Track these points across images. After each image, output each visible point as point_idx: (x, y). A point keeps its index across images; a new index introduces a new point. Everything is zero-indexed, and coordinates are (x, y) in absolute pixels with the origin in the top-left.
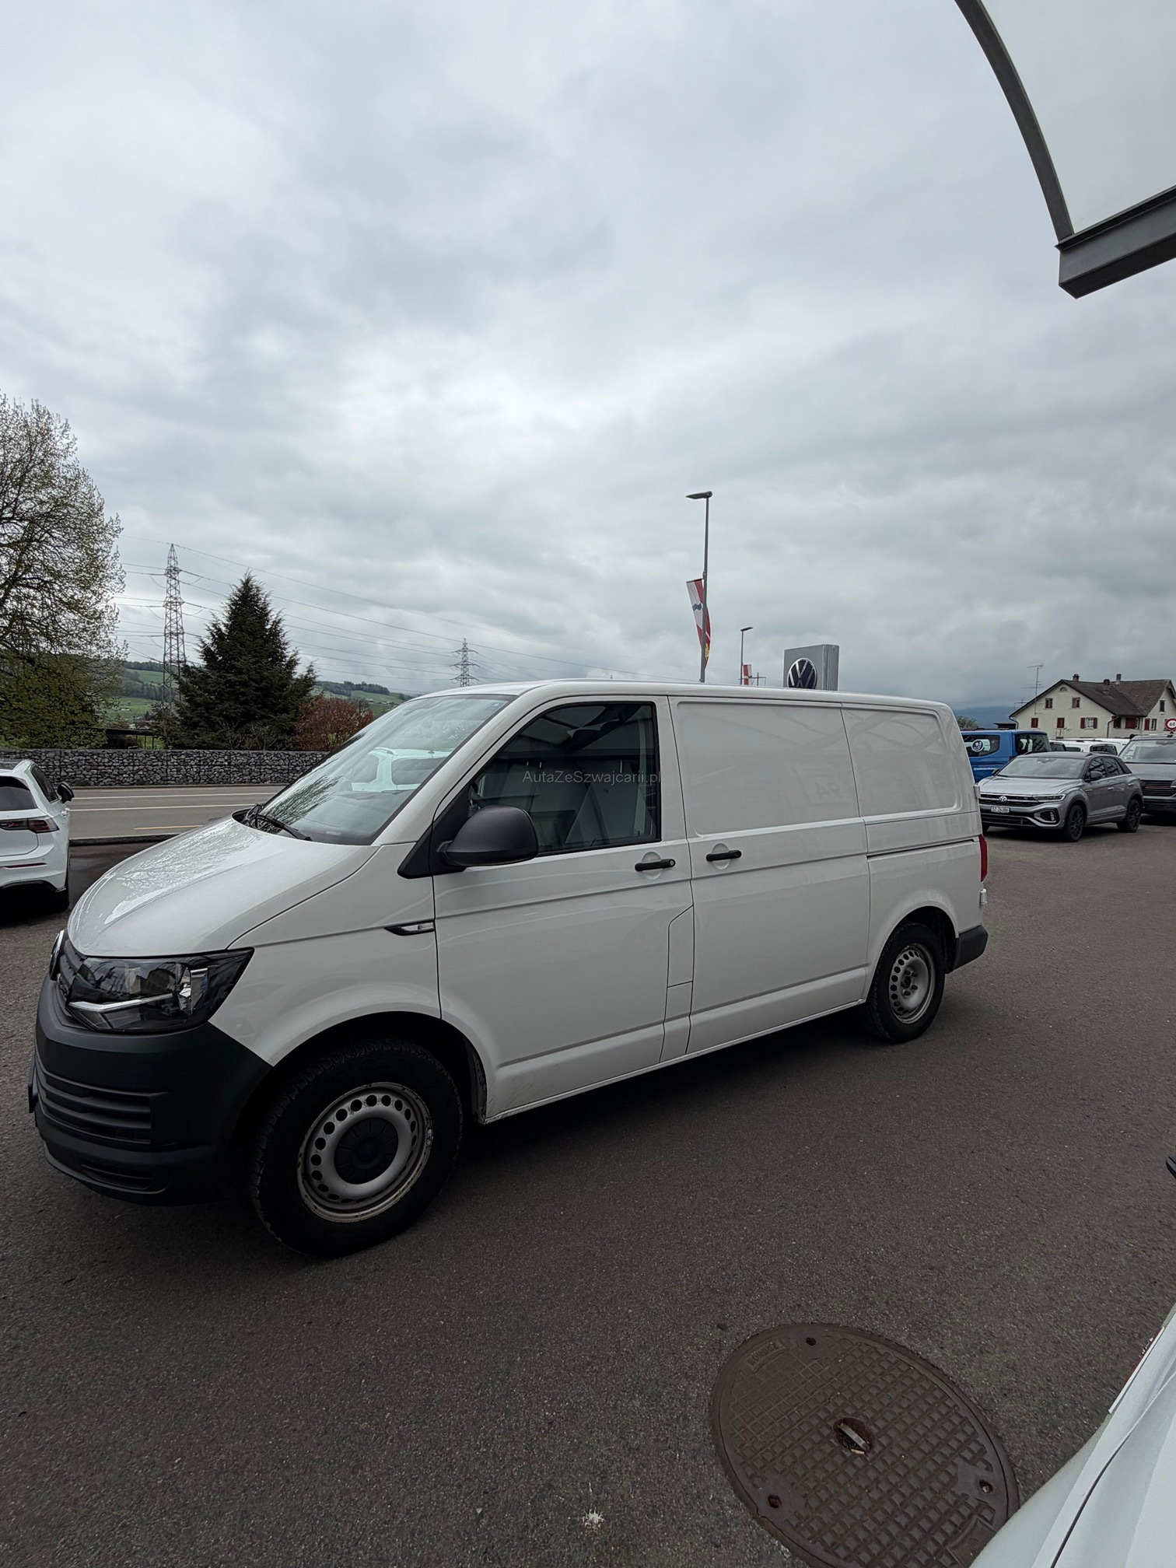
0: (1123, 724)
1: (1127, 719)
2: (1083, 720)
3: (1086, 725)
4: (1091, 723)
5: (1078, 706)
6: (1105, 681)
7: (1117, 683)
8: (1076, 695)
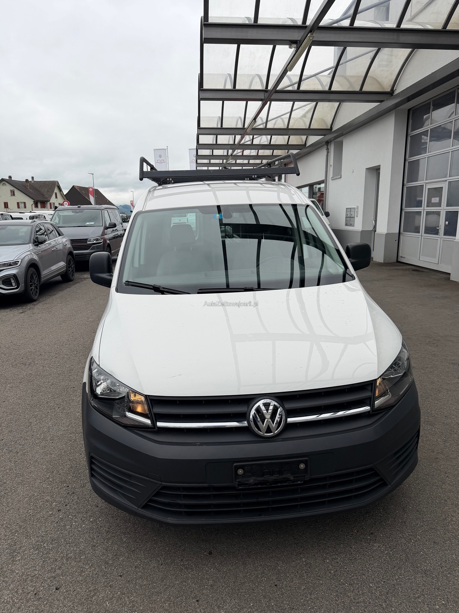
0: (39, 205)
1: (41, 203)
2: (18, 203)
3: (20, 206)
4: (22, 205)
5: (14, 195)
6: (26, 180)
7: (32, 182)
8: (12, 188)
